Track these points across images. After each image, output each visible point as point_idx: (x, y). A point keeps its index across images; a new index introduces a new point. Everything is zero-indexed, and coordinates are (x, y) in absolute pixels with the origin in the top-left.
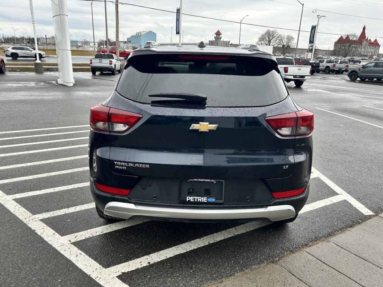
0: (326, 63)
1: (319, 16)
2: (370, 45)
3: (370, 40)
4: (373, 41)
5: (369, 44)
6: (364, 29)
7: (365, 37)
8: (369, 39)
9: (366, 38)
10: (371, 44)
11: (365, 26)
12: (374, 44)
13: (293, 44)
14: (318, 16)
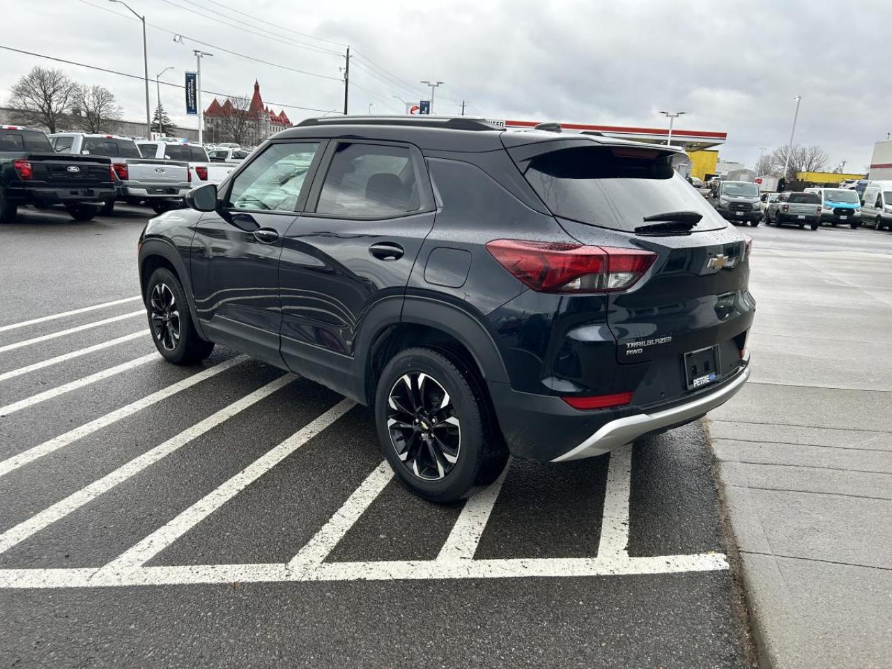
0: (232, 158)
1: (199, 52)
2: (274, 122)
3: (272, 112)
4: (277, 114)
5: (272, 120)
6: (257, 88)
7: (262, 106)
8: (270, 111)
9: (265, 108)
10: (276, 121)
11: (257, 83)
12: (281, 121)
13: (114, 111)
14: (196, 51)
